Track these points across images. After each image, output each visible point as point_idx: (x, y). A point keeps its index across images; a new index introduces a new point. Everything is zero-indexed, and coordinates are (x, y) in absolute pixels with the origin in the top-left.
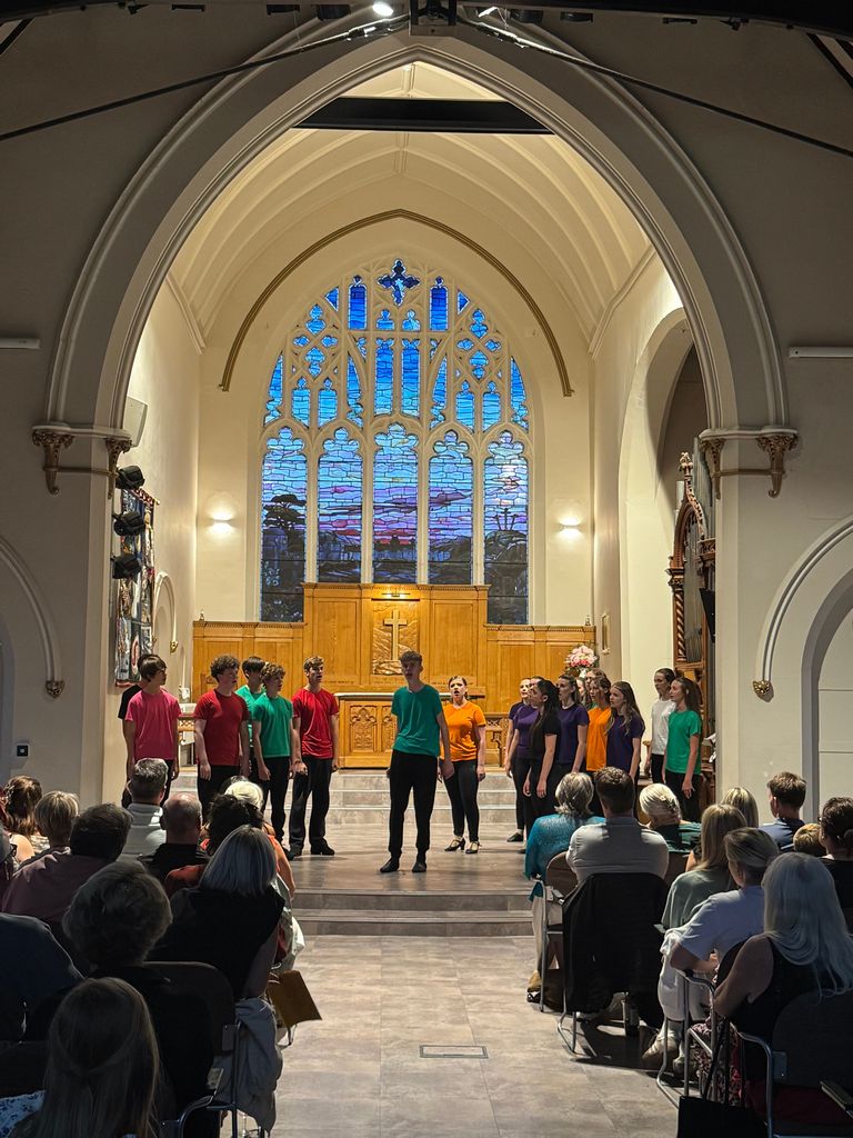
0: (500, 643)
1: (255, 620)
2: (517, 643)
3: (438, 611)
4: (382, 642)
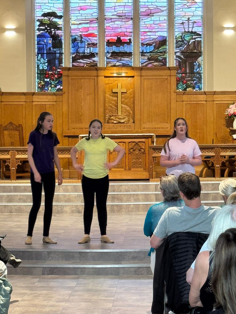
0: (185, 103)
1: (33, 91)
2: (195, 102)
3: (146, 83)
4: (111, 103)
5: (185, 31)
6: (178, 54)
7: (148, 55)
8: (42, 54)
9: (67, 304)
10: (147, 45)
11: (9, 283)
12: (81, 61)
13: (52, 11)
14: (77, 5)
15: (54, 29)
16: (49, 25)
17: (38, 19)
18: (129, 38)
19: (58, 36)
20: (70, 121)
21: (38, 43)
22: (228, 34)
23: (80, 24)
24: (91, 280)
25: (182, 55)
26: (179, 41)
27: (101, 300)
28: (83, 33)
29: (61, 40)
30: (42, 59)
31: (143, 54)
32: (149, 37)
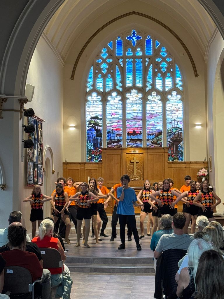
0: (173, 168)
1: (85, 162)
2: (179, 168)
3: (150, 157)
4: (130, 169)
5: (173, 127)
6: (169, 140)
7: (152, 140)
8: (90, 141)
9: (104, 291)
10: (151, 135)
11: (71, 278)
12: (112, 144)
13: (96, 116)
14: (110, 113)
15: (97, 126)
16: (94, 124)
17: (88, 121)
18: (140, 131)
19: (99, 130)
20: (106, 179)
21: (88, 134)
22: (198, 128)
23: (112, 123)
24: (119, 276)
25: (171, 140)
26: (170, 132)
27: (124, 288)
28: (114, 128)
29: (101, 132)
30: (90, 143)
31: (148, 140)
32: (152, 130)
